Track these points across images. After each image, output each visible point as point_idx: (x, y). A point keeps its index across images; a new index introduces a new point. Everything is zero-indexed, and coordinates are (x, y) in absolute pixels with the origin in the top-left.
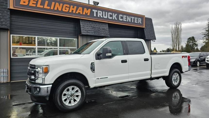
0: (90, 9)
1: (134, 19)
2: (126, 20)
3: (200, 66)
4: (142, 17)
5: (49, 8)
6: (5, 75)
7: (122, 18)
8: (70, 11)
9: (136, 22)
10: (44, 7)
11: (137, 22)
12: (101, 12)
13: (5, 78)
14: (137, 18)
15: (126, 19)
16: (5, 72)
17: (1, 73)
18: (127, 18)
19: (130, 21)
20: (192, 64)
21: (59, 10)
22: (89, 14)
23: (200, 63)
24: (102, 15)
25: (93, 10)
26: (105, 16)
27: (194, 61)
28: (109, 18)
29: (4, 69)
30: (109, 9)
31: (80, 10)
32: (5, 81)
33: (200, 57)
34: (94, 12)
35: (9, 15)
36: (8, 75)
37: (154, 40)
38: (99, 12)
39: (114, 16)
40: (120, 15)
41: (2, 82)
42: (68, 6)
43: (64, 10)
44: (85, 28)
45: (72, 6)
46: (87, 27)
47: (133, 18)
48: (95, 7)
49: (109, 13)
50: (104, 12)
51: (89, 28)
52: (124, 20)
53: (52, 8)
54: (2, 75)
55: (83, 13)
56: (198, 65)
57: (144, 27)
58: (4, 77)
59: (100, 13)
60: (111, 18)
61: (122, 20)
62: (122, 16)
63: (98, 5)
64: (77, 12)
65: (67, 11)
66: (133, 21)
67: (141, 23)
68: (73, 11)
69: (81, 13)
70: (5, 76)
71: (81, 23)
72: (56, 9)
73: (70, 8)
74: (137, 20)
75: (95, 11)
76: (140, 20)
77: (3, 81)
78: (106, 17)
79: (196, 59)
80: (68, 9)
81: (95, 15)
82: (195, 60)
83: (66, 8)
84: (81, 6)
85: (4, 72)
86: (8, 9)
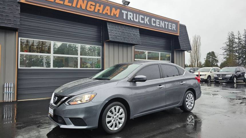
0: (119, 10)
1: (168, 25)
2: (159, 26)
3: (237, 82)
4: (176, 23)
5: (70, 4)
6: (11, 91)
7: (155, 22)
8: (96, 11)
9: (169, 28)
10: (64, 3)
11: (171, 29)
12: (132, 14)
13: (10, 95)
14: (171, 24)
15: (160, 24)
16: (11, 87)
17: (5, 88)
18: (160, 22)
19: (163, 27)
20: (228, 80)
21: (83, 8)
22: (117, 16)
23: (237, 80)
24: (133, 18)
25: (123, 11)
26: (136, 19)
27: (231, 77)
28: (141, 21)
29: (9, 84)
30: (140, 11)
31: (107, 10)
32: (10, 100)
33: (236, 72)
34: (123, 13)
35: (19, 11)
36: (14, 92)
37: (190, 51)
38: (129, 13)
39: (147, 20)
40: (153, 19)
41: (6, 100)
42: (94, 4)
43: (88, 9)
44: (113, 33)
45: (98, 5)
46: (116, 32)
47: (167, 23)
48: (125, 7)
49: (141, 16)
50: (135, 15)
51: (118, 33)
52: (157, 25)
53: (74, 5)
54: (6, 91)
55: (111, 13)
56: (235, 82)
57: (178, 35)
58: (8, 93)
59: (130, 15)
60: (143, 22)
61: (154, 25)
62: (155, 20)
63: (128, 5)
64: (104, 13)
65: (92, 10)
66: (166, 28)
67: (175, 30)
68: (99, 10)
69: (109, 14)
70: (11, 93)
71: (108, 26)
72: (79, 6)
73: (95, 6)
74: (171, 26)
75: (125, 12)
76: (174, 26)
77: (8, 100)
78: (137, 21)
79: (233, 74)
80: (93, 7)
81: (125, 18)
82: (231, 75)
83: (91, 6)
84: (108, 5)
85: (9, 87)
86: (18, 2)
